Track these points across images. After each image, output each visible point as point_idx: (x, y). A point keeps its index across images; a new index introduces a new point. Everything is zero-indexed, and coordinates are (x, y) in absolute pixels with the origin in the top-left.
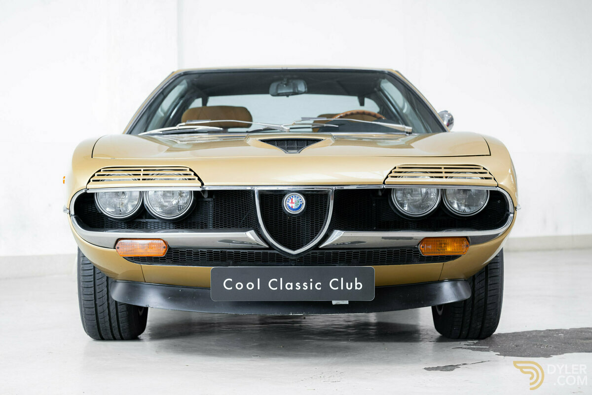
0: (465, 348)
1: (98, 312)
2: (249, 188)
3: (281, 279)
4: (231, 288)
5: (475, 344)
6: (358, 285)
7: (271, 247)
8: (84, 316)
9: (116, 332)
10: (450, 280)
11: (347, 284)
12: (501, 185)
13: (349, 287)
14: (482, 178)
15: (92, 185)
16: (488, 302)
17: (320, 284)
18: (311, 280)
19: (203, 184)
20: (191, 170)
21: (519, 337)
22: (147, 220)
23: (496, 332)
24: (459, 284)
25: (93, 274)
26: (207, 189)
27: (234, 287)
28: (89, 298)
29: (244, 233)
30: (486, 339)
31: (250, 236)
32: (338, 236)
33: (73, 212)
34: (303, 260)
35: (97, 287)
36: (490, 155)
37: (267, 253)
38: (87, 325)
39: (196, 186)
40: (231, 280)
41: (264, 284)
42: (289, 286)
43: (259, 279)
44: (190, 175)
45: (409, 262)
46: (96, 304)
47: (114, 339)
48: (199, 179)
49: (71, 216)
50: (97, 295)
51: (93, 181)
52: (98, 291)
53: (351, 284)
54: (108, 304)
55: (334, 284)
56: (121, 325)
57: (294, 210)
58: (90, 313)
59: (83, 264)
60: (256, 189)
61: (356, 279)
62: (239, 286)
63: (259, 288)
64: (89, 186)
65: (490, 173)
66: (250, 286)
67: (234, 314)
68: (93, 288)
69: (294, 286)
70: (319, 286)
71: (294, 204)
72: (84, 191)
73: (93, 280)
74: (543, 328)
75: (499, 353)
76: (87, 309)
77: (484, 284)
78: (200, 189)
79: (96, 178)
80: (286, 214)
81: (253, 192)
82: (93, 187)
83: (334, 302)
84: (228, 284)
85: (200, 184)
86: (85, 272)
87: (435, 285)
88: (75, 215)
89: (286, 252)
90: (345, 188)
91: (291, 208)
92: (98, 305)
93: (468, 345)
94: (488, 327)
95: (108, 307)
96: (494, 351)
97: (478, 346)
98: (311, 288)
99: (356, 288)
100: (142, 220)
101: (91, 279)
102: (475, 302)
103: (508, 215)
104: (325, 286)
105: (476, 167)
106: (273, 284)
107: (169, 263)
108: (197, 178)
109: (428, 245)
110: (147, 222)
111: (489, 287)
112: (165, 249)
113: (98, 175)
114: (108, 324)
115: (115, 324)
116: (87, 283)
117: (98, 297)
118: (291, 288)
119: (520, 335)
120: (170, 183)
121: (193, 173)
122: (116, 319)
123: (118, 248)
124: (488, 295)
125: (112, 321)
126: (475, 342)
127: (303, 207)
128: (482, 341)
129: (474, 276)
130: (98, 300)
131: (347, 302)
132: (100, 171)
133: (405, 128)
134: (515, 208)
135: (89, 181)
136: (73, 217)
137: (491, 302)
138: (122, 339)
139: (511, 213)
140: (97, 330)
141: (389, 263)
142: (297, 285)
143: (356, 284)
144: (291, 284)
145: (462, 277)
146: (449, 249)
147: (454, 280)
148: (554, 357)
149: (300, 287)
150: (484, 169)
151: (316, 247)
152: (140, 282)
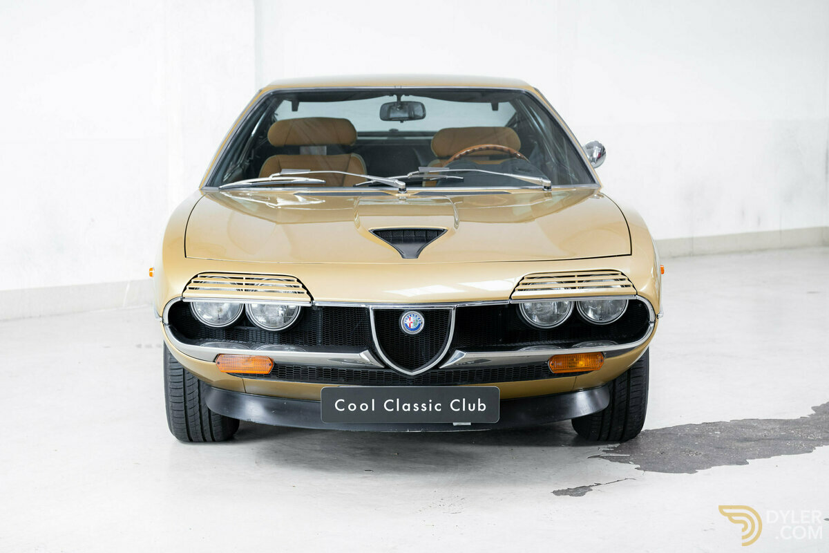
0: (603, 457)
1: (189, 415)
2: (363, 306)
3: (398, 400)
4: (343, 410)
5: (615, 450)
6: (481, 406)
7: (387, 367)
8: (171, 419)
9: (208, 436)
10: (585, 390)
11: (469, 405)
12: (641, 293)
13: (472, 408)
14: (622, 286)
15: (188, 294)
16: (630, 405)
17: (440, 405)
18: (430, 401)
19: (312, 299)
20: (298, 281)
21: (669, 436)
22: (248, 328)
23: (643, 429)
24: (596, 392)
25: (182, 373)
26: (317, 305)
27: (346, 409)
28: (177, 400)
29: (358, 354)
30: (630, 441)
31: (364, 356)
32: (459, 357)
33: (166, 321)
34: (419, 380)
35: (187, 389)
36: (631, 255)
37: (382, 373)
38: (174, 428)
39: (304, 301)
40: (343, 401)
41: (379, 405)
42: (407, 408)
43: (373, 400)
44: (298, 287)
45: (537, 377)
46: (185, 407)
47: (205, 441)
48: (308, 293)
49: (164, 325)
50: (188, 397)
51: (190, 288)
52: (188, 392)
53: (474, 405)
54: (200, 406)
55: (456, 405)
56: (214, 428)
57: (412, 330)
58: (178, 416)
59: (171, 363)
60: (371, 307)
61: (479, 400)
62: (352, 407)
63: (373, 410)
64: (185, 294)
65: (629, 280)
66: (364, 407)
67: (345, 430)
68: (183, 390)
69: (412, 407)
70: (438, 407)
71: (412, 323)
72: (179, 300)
73: (182, 380)
74: (698, 421)
75: (639, 466)
76: (175, 412)
77: (626, 386)
78: (309, 305)
79: (191, 285)
80: (403, 333)
81: (368, 309)
82: (189, 296)
83: (455, 424)
84: (340, 405)
85: (309, 299)
86: (173, 371)
87: (568, 396)
88: (169, 324)
89: (403, 374)
90: (467, 305)
91: (409, 328)
92: (188, 408)
93: (607, 452)
94: (631, 430)
95: (200, 410)
96: (635, 463)
97: (618, 453)
98: (430, 410)
99: (479, 409)
100: (242, 328)
101: (181, 379)
102: (616, 404)
103: (648, 325)
104: (445, 407)
105: (613, 272)
106: (389, 405)
107: (274, 379)
108: (305, 291)
109: (557, 362)
110: (248, 330)
111: (631, 388)
112: (270, 367)
113: (195, 282)
114: (199, 428)
115: (207, 427)
116: (175, 384)
117: (188, 399)
118: (409, 409)
119: (670, 434)
120: (276, 296)
121: (301, 285)
122: (208, 422)
123: (218, 363)
124: (631, 397)
125: (204, 424)
126: (617, 445)
127: (422, 327)
128: (625, 444)
129: (614, 381)
130: (188, 402)
131: (470, 424)
132: (196, 276)
133: (542, 182)
134: (657, 316)
135: (185, 289)
136: (167, 327)
137: (633, 404)
138: (214, 441)
139: (651, 322)
140: (186, 434)
141: (515, 379)
142: (414, 406)
143: (479, 405)
144: (409, 405)
145: (601, 383)
146: (582, 364)
147: (589, 389)
148: (700, 472)
149: (418, 408)
150: (623, 274)
151: (436, 367)
152: (239, 392)
